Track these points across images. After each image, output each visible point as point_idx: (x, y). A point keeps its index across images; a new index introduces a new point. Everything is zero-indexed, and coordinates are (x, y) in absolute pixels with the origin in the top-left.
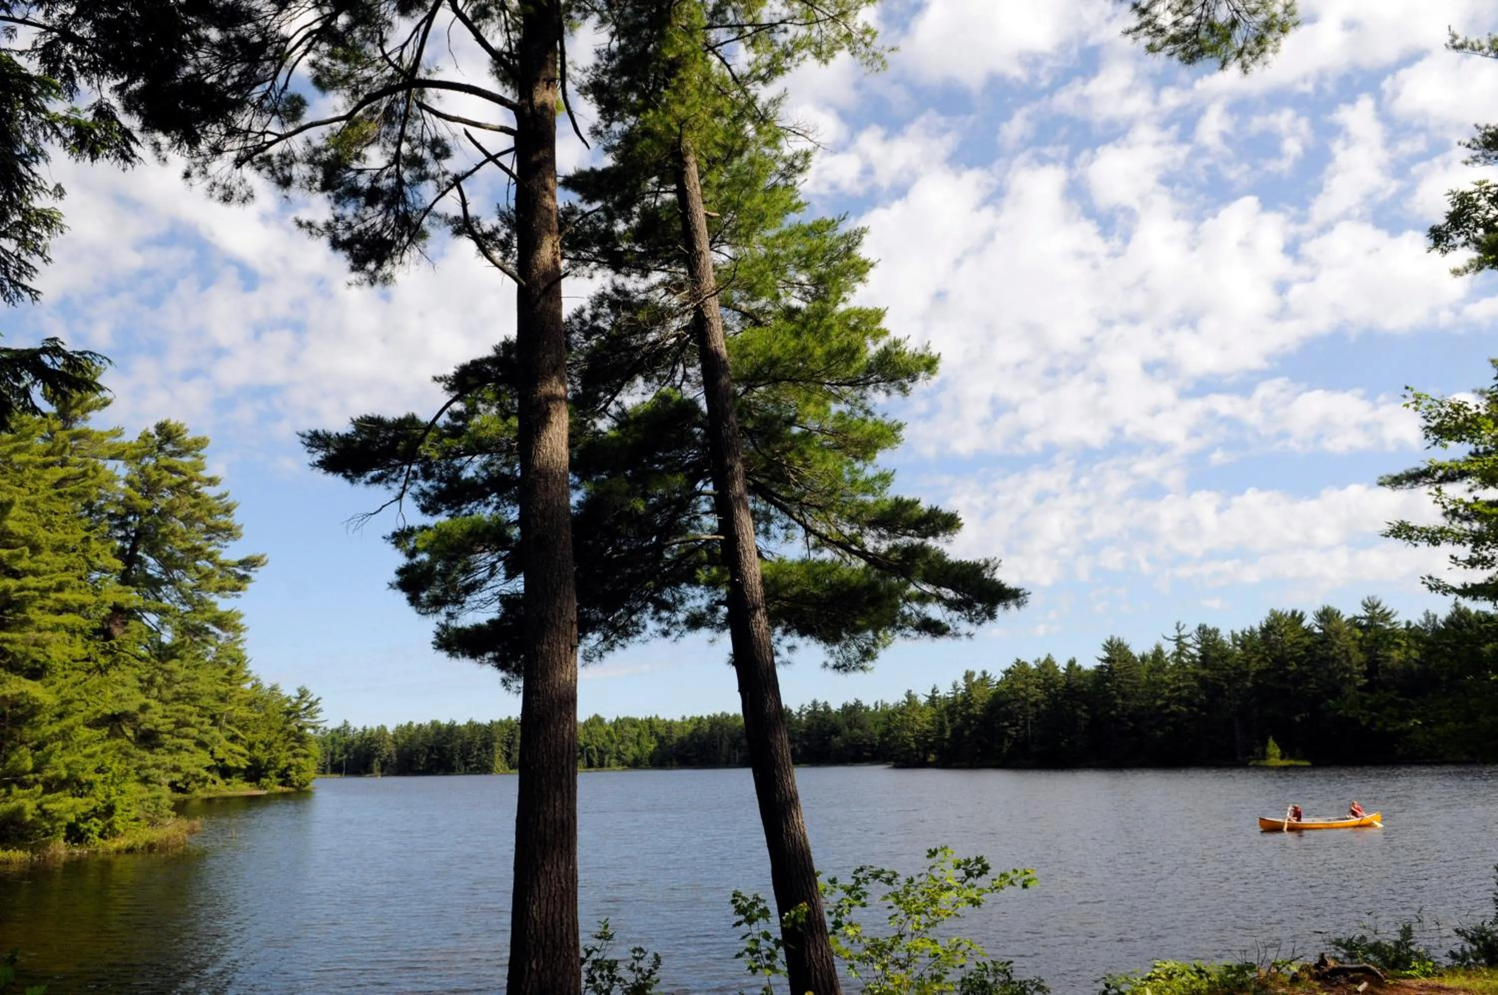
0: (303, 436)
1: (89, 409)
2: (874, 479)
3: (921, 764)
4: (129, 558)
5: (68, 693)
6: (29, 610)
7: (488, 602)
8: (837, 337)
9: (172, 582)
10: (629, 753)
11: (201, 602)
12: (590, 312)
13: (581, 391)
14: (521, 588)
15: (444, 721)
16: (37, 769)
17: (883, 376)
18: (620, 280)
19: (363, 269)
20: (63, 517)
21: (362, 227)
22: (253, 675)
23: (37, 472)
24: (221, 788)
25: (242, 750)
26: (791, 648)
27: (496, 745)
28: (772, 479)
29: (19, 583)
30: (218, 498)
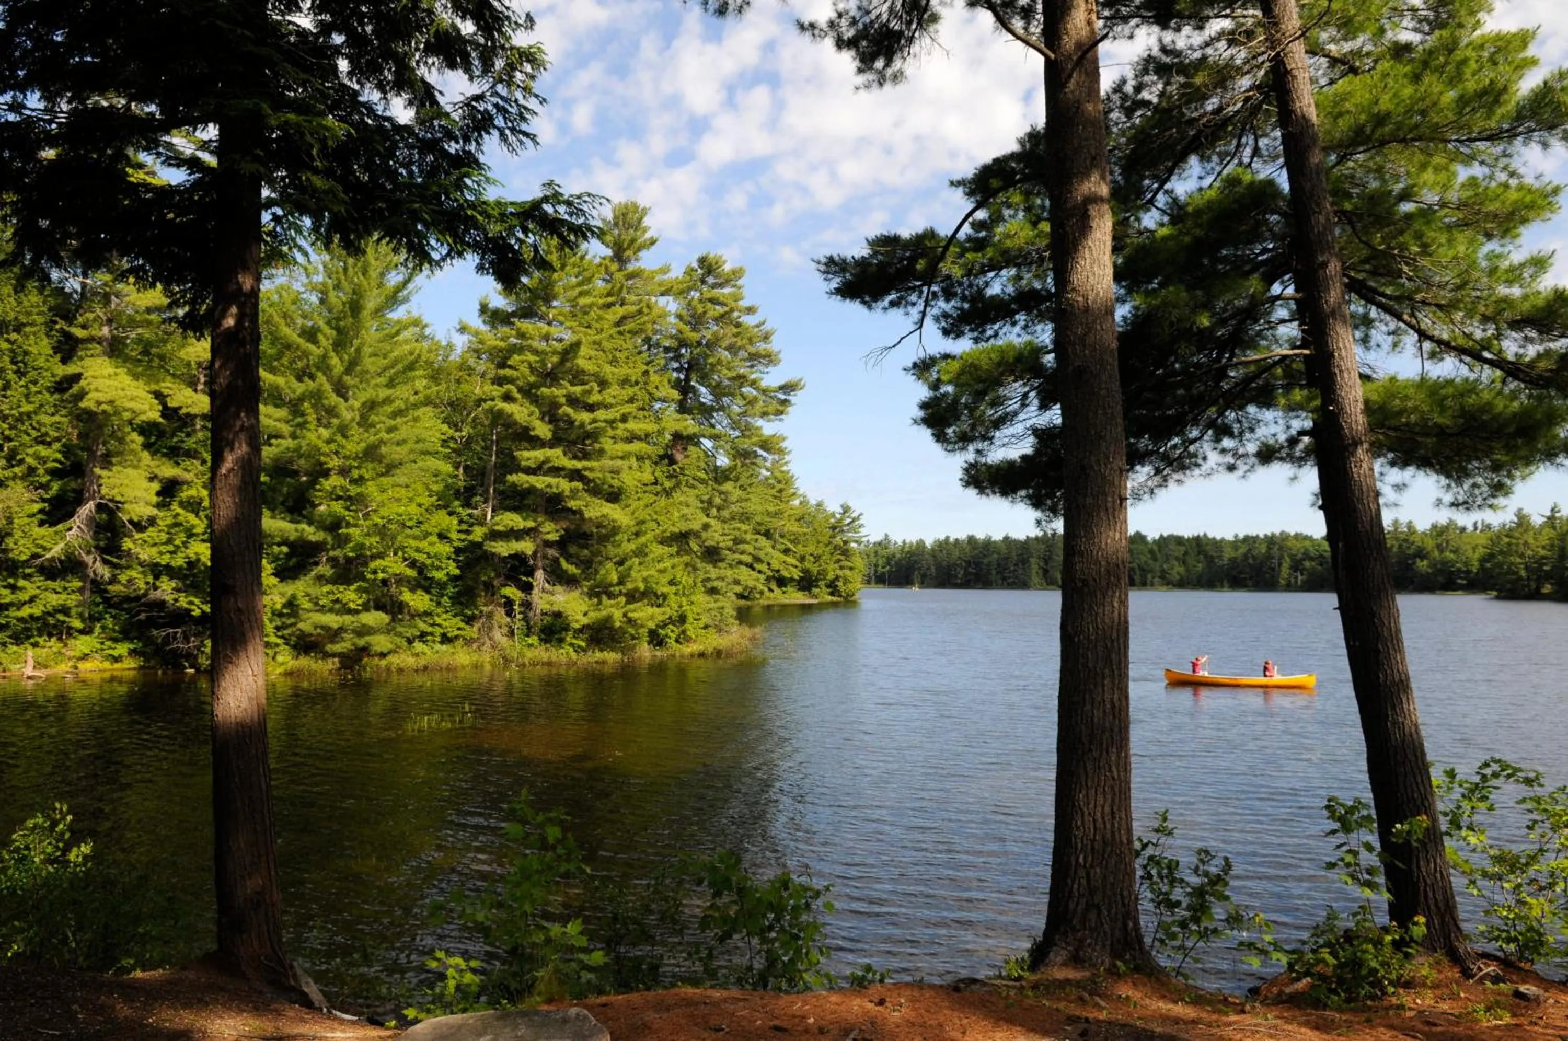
0: (819, 262)
1: (639, 249)
2: (1522, 265)
3: (1534, 596)
4: (684, 388)
5: (643, 515)
6: (602, 440)
7: (1020, 437)
8: (1473, 75)
9: (722, 408)
10: (1174, 572)
11: (748, 427)
12: (1133, 83)
13: (1122, 182)
14: (1058, 421)
15: (980, 536)
16: (621, 582)
17: (1538, 123)
18: (1168, 37)
19: (871, 68)
20: (626, 354)
21: (867, 20)
22: (800, 492)
23: (600, 312)
24: (779, 596)
25: (794, 562)
26: (1399, 487)
27: (1033, 560)
28: (1374, 273)
29: (591, 416)
30: (757, 326)
